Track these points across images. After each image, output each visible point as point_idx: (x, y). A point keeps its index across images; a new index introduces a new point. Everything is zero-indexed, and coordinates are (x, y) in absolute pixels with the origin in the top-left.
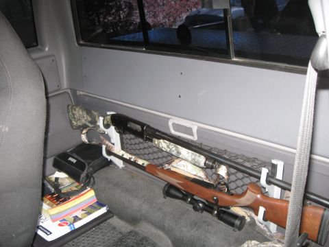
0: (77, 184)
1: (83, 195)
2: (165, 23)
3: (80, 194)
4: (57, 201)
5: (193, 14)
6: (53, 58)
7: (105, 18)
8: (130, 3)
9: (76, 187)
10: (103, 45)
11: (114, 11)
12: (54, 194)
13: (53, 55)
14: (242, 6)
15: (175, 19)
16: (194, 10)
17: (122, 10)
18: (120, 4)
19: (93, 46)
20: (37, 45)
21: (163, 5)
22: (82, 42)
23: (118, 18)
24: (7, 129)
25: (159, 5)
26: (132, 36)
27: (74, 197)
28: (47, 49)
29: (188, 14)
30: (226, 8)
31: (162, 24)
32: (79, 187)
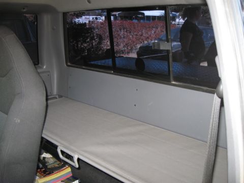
0: (58, 162)
1: (62, 170)
2: (125, 50)
3: (60, 170)
4: (44, 173)
5: (145, 45)
6: (49, 74)
7: (82, 44)
8: (100, 35)
9: (58, 164)
10: (84, 67)
11: (88, 40)
12: (42, 168)
13: (49, 72)
14: (180, 42)
15: (132, 48)
16: (146, 42)
17: (94, 39)
18: (93, 36)
19: (77, 67)
20: (38, 64)
21: (124, 37)
22: (69, 64)
23: (91, 45)
24: (19, 121)
25: (121, 38)
26: (103, 61)
27: (56, 172)
28: (45, 67)
29: (141, 45)
30: (169, 49)
31: (122, 51)
32: (61, 165)
